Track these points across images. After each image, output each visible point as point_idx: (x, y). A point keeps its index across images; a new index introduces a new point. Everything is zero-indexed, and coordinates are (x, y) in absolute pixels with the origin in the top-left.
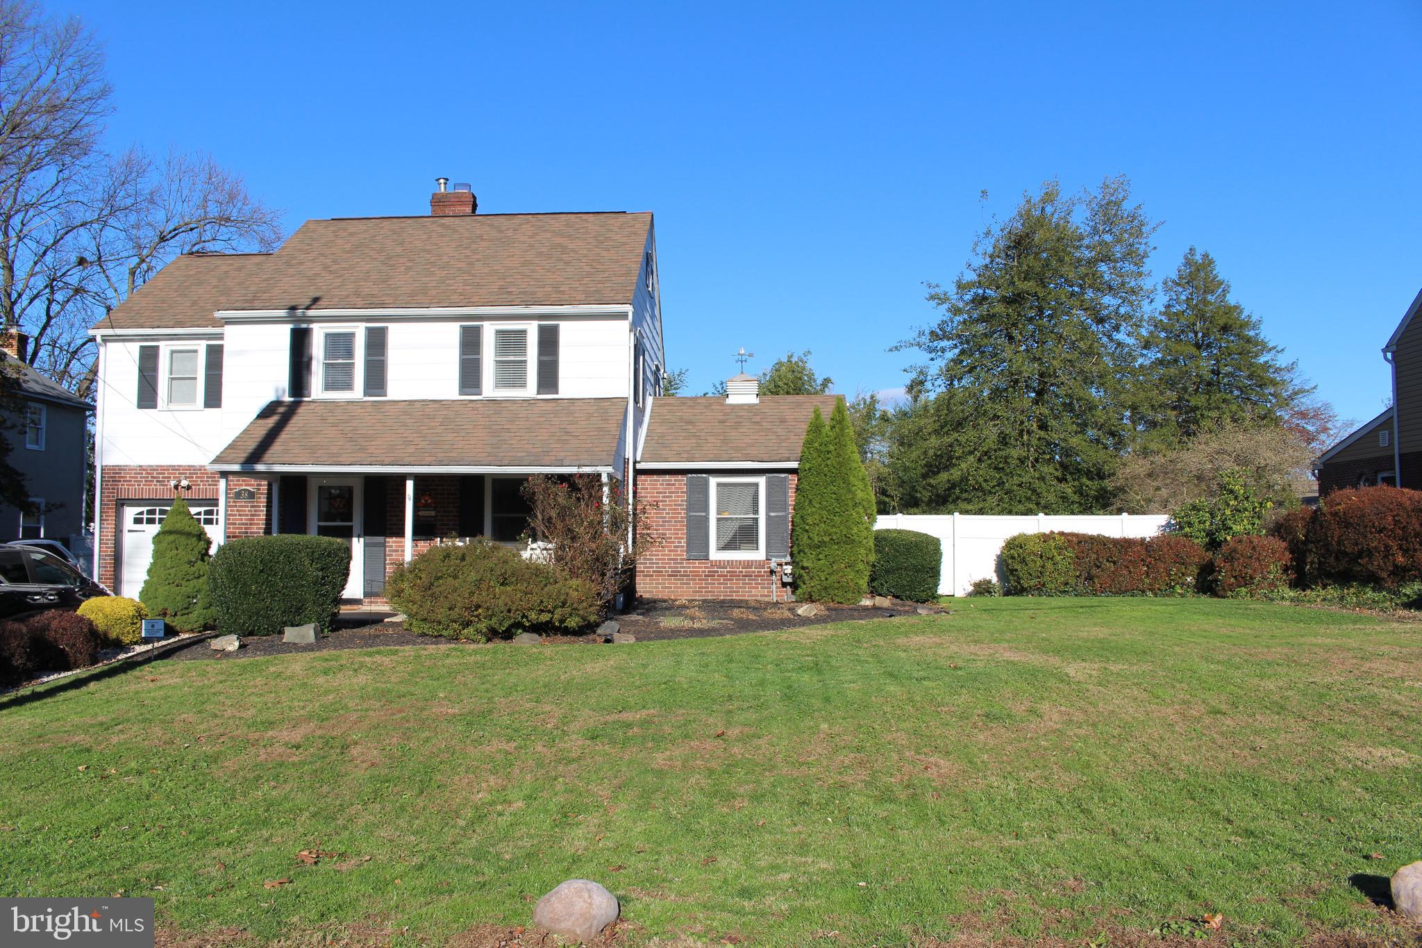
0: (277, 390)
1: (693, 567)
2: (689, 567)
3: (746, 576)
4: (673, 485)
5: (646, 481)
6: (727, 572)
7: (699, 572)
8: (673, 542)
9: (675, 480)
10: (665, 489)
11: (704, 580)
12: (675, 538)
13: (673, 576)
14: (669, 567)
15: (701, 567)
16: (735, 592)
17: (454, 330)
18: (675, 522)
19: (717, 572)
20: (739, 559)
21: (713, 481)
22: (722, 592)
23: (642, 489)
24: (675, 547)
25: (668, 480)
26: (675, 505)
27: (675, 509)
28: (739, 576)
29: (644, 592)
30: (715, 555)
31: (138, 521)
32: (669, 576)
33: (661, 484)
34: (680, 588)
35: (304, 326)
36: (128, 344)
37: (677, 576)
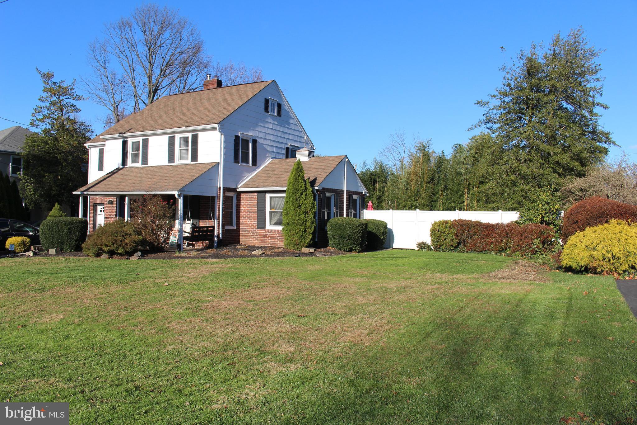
0: (118, 164)
1: (260, 232)
2: (258, 232)
3: (278, 237)
4: (253, 197)
5: (244, 196)
6: (272, 235)
7: (261, 234)
8: (253, 222)
9: (254, 196)
10: (250, 199)
11: (263, 238)
12: (254, 220)
13: (252, 235)
14: (251, 232)
15: (262, 232)
16: (274, 243)
17: (166, 138)
18: (254, 213)
19: (268, 234)
20: (275, 229)
21: (268, 196)
22: (270, 243)
23: (243, 199)
24: (253, 223)
25: (251, 196)
26: (254, 206)
27: (253, 208)
28: (276, 236)
29: (243, 242)
30: (268, 227)
31: (101, 211)
32: (251, 235)
33: (249, 197)
34: (255, 241)
35: (126, 140)
36: (96, 148)
37: (254, 236)
